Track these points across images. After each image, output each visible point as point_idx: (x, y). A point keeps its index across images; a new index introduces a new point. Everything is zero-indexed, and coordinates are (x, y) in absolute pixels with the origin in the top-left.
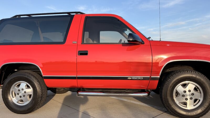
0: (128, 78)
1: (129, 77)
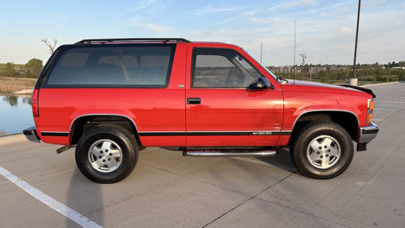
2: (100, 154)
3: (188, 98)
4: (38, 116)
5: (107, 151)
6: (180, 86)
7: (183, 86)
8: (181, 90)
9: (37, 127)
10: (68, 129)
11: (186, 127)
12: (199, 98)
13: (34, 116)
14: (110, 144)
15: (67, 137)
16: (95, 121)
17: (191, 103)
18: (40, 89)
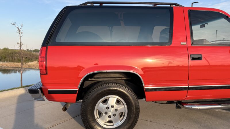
2: (106, 110)
3: (190, 55)
4: (46, 74)
5: (112, 107)
6: (182, 43)
7: (185, 43)
8: (183, 47)
9: (43, 85)
10: (77, 87)
11: (188, 81)
12: (200, 55)
13: (41, 74)
14: (115, 100)
15: (75, 94)
16: (95, 78)
17: (194, 59)
18: (48, 47)
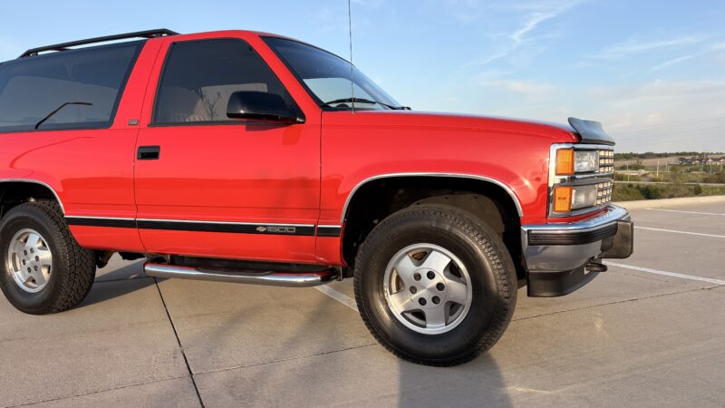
0: (258, 229)
1: (258, 226)
